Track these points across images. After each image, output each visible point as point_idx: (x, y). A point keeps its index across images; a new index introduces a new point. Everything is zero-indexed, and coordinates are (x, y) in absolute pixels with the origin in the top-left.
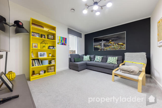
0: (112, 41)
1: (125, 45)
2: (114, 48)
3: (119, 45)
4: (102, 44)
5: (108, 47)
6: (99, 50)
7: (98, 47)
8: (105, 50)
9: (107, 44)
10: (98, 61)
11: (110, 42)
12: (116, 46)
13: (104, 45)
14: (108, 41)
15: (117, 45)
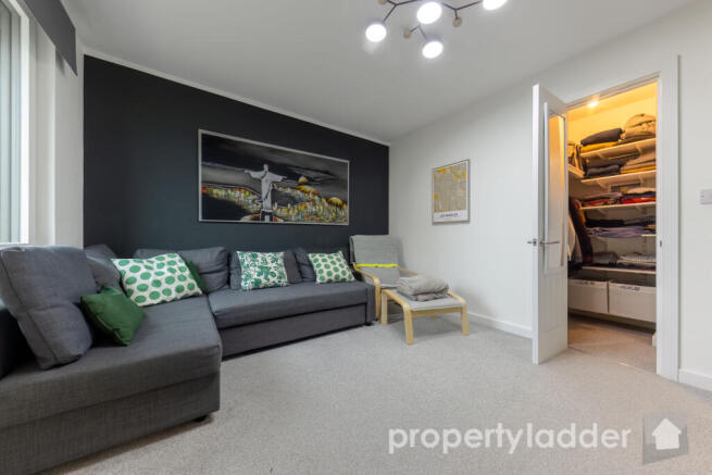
0: (310, 182)
1: (347, 208)
2: (316, 214)
3: (330, 203)
4: (265, 188)
5: (292, 205)
6: (246, 219)
7: (238, 196)
8: (281, 221)
9: (289, 191)
10: (272, 279)
11: (300, 184)
12: (321, 208)
13: (274, 191)
14: (295, 177)
15: (326, 204)
